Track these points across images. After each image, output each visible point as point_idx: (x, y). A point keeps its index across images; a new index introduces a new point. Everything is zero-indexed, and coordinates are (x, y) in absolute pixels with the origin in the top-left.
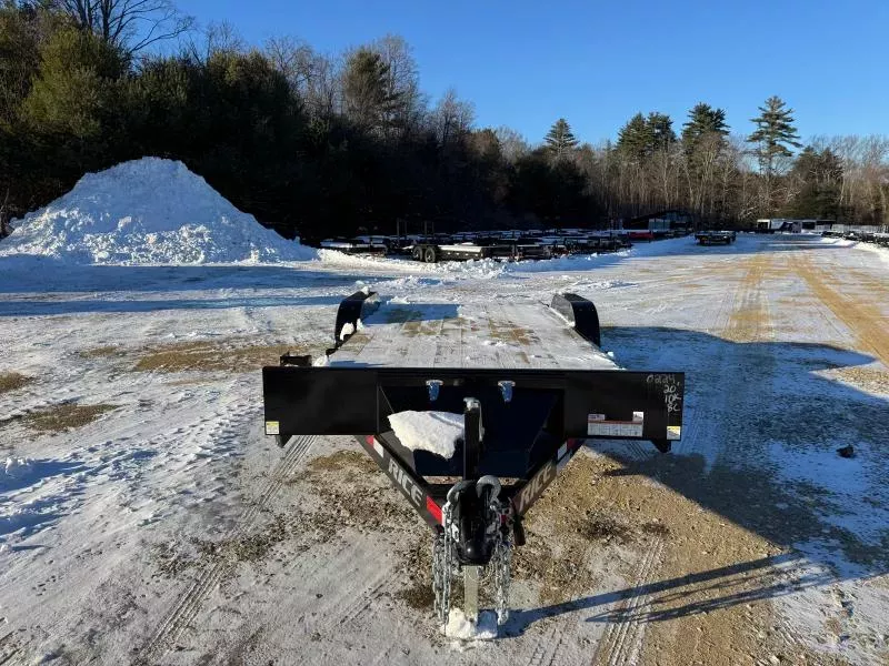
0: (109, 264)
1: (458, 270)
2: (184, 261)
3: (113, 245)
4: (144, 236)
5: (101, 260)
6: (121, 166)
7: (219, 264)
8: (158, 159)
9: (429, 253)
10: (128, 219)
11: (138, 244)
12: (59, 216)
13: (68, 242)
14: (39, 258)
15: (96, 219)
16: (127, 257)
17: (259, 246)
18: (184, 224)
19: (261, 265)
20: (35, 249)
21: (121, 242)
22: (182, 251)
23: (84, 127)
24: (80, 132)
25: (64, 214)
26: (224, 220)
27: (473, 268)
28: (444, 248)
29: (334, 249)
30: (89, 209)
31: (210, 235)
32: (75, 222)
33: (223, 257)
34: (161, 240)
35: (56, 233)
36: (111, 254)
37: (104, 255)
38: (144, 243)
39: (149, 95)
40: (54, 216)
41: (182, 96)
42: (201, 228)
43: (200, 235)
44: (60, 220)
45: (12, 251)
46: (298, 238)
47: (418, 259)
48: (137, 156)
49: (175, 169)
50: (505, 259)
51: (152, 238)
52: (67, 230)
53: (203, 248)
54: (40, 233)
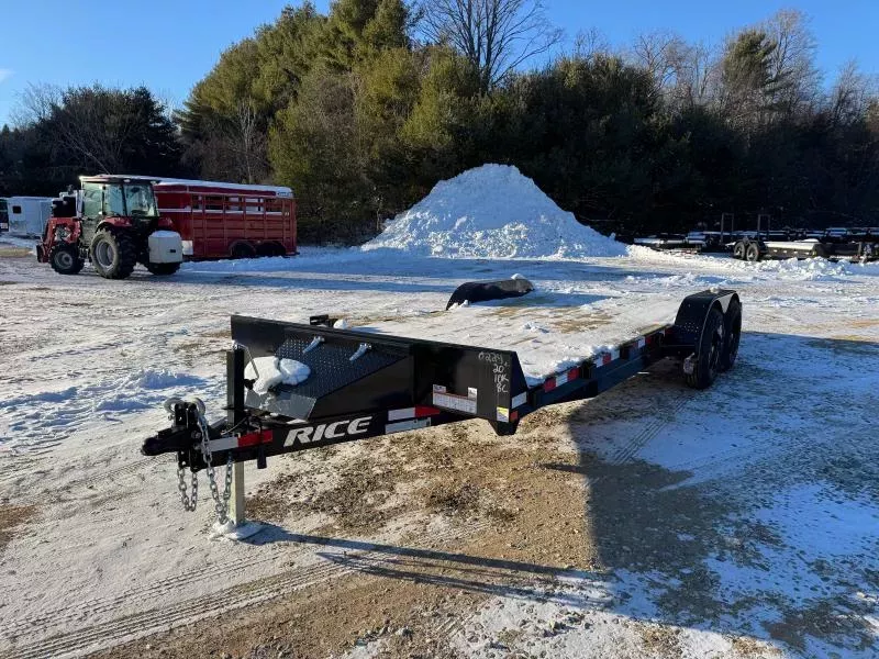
0: (441, 256)
1: (775, 270)
2: (499, 256)
3: (448, 241)
4: (473, 233)
5: (436, 253)
6: (466, 173)
7: (527, 259)
8: (496, 165)
9: (752, 250)
10: (464, 219)
11: (467, 240)
12: (415, 217)
13: (418, 238)
14: (394, 250)
15: (441, 218)
16: (456, 251)
17: (569, 243)
18: (508, 223)
19: (565, 260)
20: (395, 244)
21: (454, 238)
22: (500, 247)
23: (441, 141)
24: (437, 146)
25: (418, 215)
26: (543, 219)
27: (795, 268)
28: (771, 244)
29: (642, 244)
30: (438, 211)
31: (527, 232)
32: (425, 222)
33: (532, 253)
34: (485, 236)
35: (411, 231)
36: (445, 248)
37: (439, 249)
38: (472, 239)
39: (496, 108)
40: (412, 217)
41: (523, 105)
42: (521, 226)
43: (518, 232)
44: (416, 219)
45: (381, 245)
46: (613, 235)
47: (738, 257)
48: (480, 164)
49: (510, 172)
50: (844, 259)
51: (479, 235)
52: (418, 228)
53: (517, 243)
54: (400, 232)
